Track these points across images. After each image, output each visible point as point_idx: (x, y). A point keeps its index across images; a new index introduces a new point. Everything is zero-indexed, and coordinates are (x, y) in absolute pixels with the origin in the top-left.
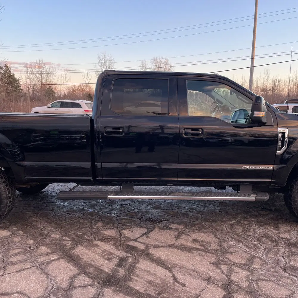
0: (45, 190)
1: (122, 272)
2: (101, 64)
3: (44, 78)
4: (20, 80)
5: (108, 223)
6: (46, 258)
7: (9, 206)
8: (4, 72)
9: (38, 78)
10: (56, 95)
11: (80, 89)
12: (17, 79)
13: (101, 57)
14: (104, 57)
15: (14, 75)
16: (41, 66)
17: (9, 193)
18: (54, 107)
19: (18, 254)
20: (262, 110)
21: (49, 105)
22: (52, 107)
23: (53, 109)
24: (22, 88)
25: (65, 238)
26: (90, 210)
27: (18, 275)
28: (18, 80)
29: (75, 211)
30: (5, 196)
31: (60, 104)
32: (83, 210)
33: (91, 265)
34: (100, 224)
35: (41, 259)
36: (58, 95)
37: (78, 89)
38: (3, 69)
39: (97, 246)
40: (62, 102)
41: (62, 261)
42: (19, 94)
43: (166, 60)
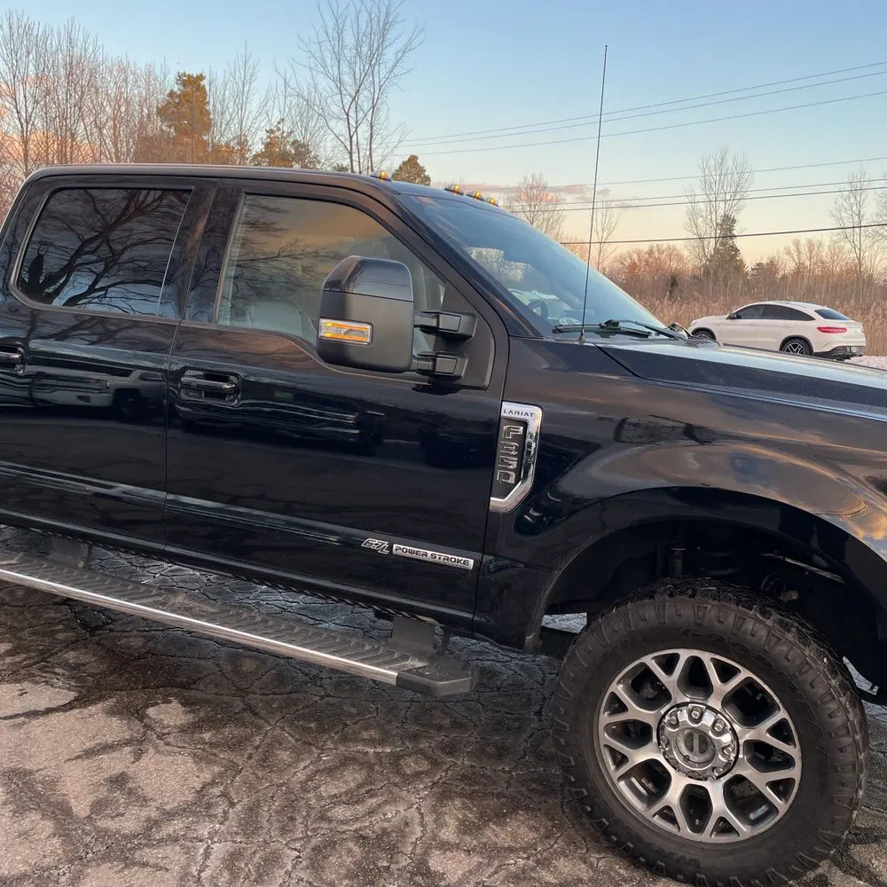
2: (707, 185)
13: (712, 163)
14: (722, 162)
20: (354, 314)
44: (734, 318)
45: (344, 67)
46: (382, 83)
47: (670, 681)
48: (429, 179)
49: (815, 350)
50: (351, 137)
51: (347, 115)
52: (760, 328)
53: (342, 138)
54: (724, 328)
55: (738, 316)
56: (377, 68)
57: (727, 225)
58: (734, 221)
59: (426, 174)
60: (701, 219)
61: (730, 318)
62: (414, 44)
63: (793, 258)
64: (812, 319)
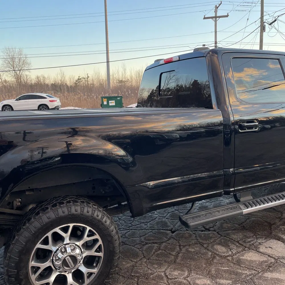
43: (20, 50)
44: (18, 100)
49: (50, 108)
52: (29, 103)
54: (15, 103)
55: (20, 99)
61: (16, 100)
64: (46, 98)
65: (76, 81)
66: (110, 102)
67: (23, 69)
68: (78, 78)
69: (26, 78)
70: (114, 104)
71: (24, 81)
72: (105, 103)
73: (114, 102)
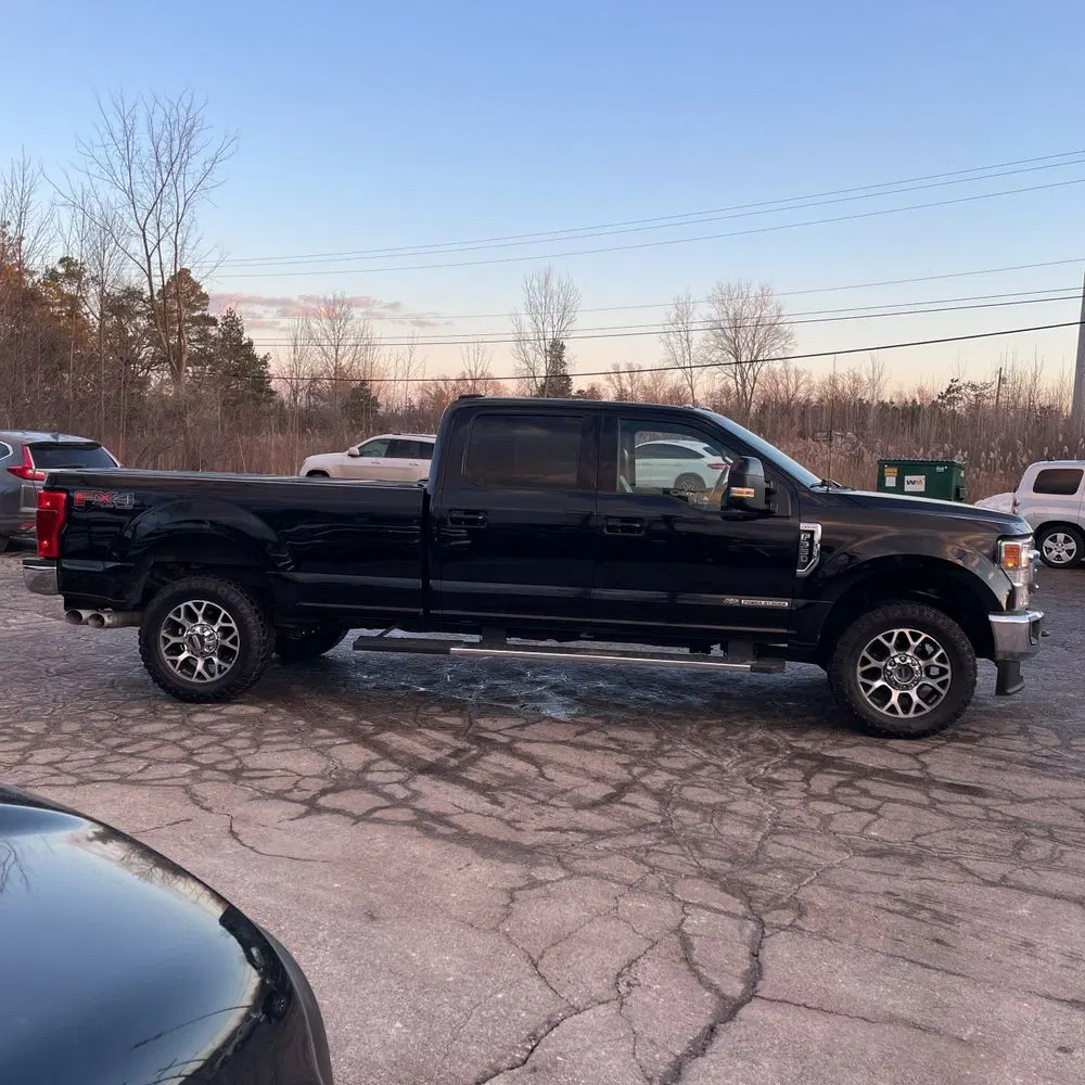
0: (329, 653)
1: (453, 762)
2: (533, 309)
3: (344, 355)
4: (270, 362)
5: (452, 709)
6: (328, 742)
7: (262, 660)
8: (221, 336)
9: (326, 355)
10: (381, 410)
11: (462, 388)
12: (262, 356)
13: (536, 284)
14: (546, 284)
15: (250, 344)
16: (336, 311)
17: (264, 633)
18: (369, 454)
19: (279, 734)
20: (748, 484)
21: (355, 450)
22: (361, 455)
23: (366, 461)
24: (273, 385)
25: (365, 722)
26: (422, 689)
27: (280, 755)
28: (265, 362)
29: (391, 689)
30: (255, 638)
31: (385, 448)
32: (408, 688)
33: (402, 752)
34: (436, 709)
35: (320, 742)
36: (387, 410)
37: (455, 390)
38: (220, 326)
39: (420, 733)
40: (392, 440)
41: (354, 745)
42: (265, 407)
45: (137, 176)
46: (188, 197)
47: (891, 645)
48: (207, 296)
50: (149, 257)
51: (143, 230)
53: (137, 258)
56: (181, 178)
57: (556, 351)
58: (563, 347)
59: (203, 290)
60: (528, 346)
62: (226, 153)
63: (614, 383)
64: (703, 457)
65: (939, 397)
66: (907, 478)
67: (760, 358)
68: (951, 386)
69: (793, 381)
70: (922, 488)
71: (787, 391)
72: (891, 482)
73: (924, 482)
